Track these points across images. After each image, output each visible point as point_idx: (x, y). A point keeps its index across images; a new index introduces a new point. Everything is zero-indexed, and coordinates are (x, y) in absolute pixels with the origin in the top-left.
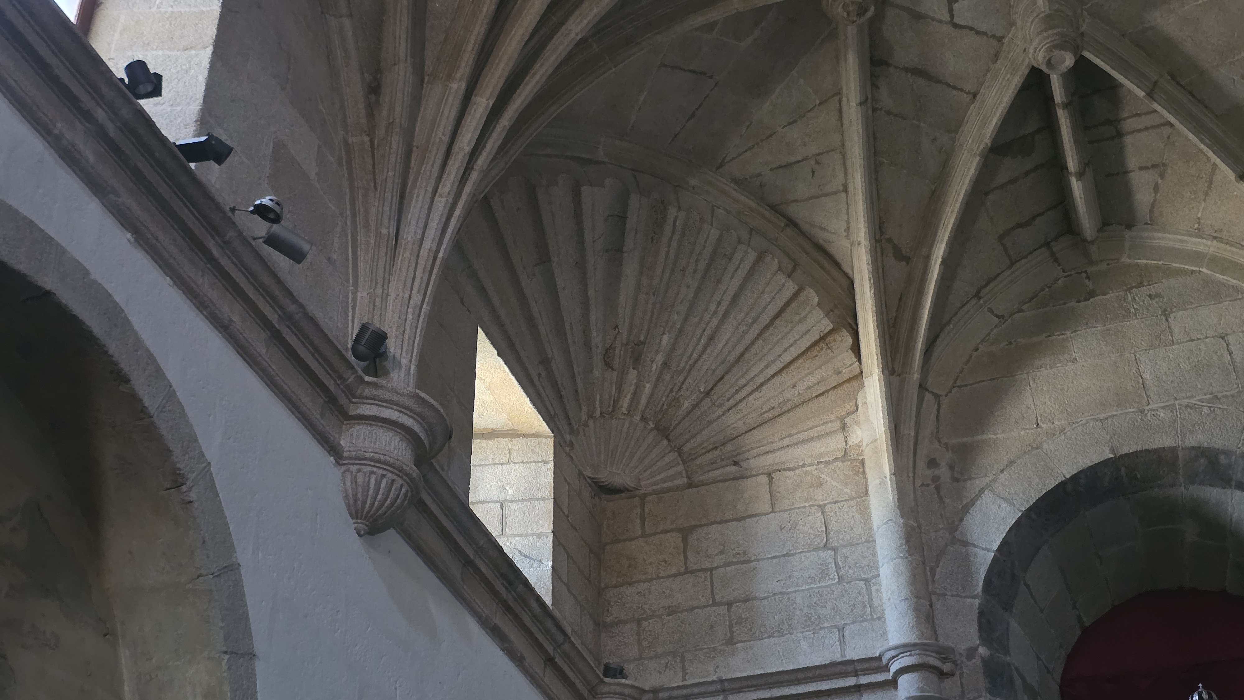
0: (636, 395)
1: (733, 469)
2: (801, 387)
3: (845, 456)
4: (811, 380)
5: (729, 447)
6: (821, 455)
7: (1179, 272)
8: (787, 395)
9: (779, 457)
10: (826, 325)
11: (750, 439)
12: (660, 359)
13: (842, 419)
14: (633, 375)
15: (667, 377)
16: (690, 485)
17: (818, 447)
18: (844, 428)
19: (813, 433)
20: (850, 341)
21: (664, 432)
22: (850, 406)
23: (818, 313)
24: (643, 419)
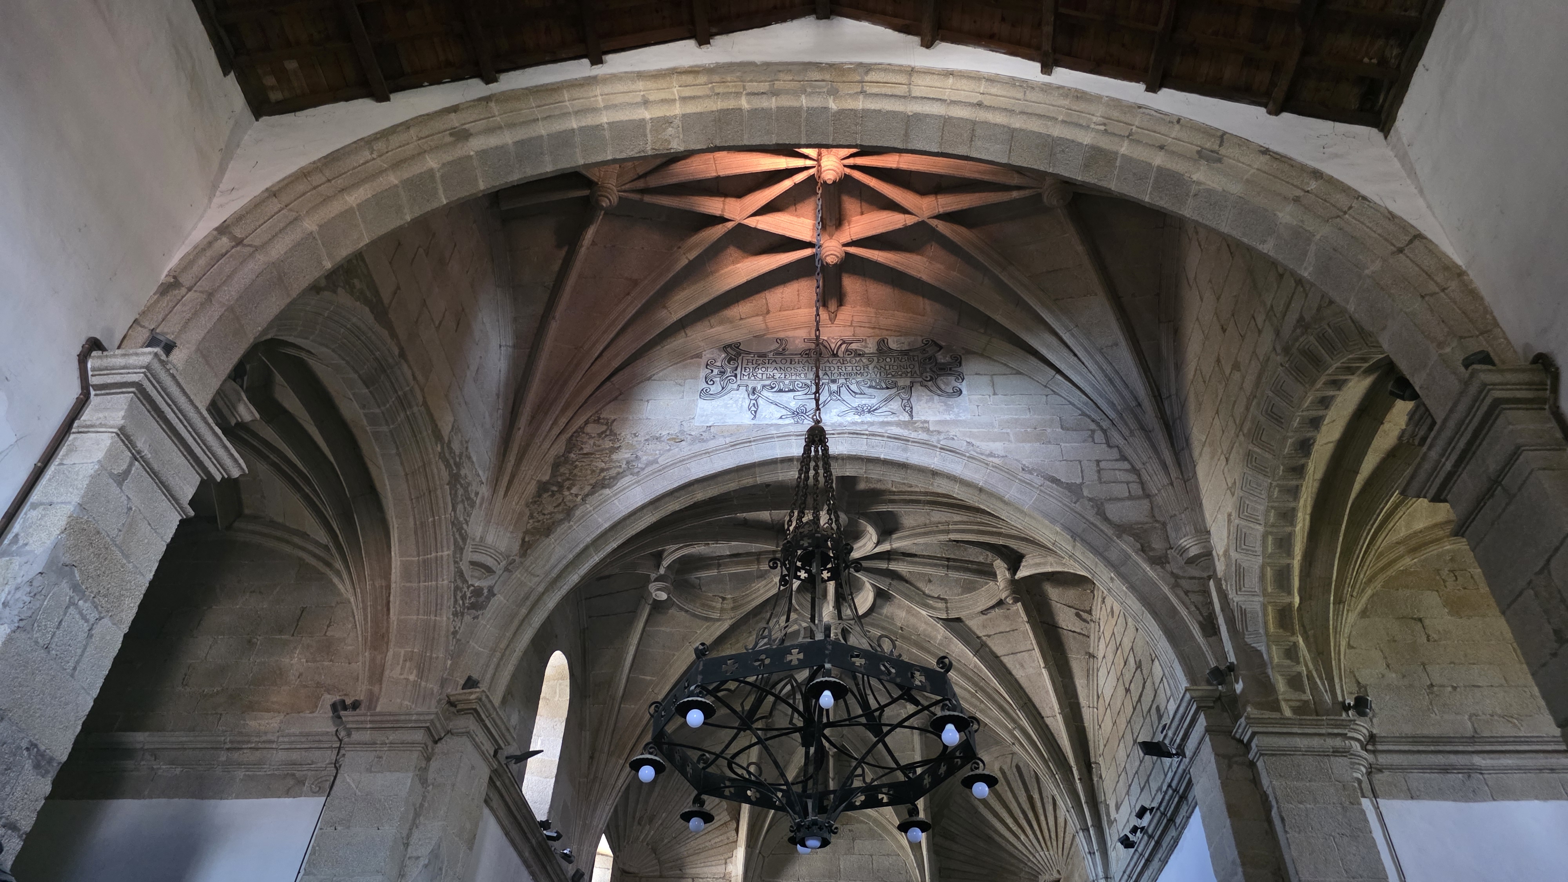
0: (647, 835)
1: (679, 872)
2: (713, 842)
3: (723, 878)
4: (717, 840)
5: (679, 862)
6: (715, 874)
7: (862, 822)
8: (707, 844)
9: (698, 871)
10: (728, 818)
11: (688, 860)
12: (660, 822)
13: (726, 860)
14: (648, 827)
15: (661, 829)
16: (661, 877)
17: (714, 870)
18: (726, 863)
19: (713, 863)
20: (735, 825)
21: (654, 850)
22: (730, 855)
23: (725, 813)
24: (648, 844)
